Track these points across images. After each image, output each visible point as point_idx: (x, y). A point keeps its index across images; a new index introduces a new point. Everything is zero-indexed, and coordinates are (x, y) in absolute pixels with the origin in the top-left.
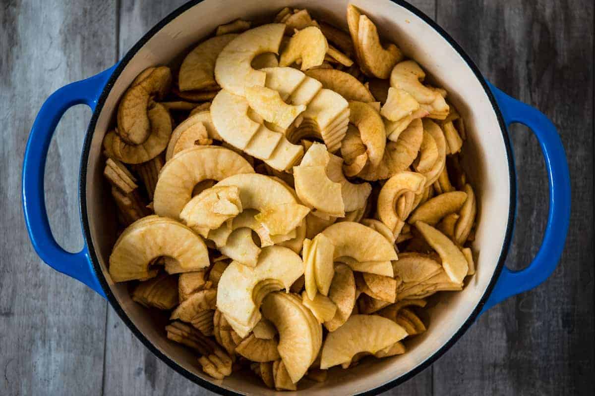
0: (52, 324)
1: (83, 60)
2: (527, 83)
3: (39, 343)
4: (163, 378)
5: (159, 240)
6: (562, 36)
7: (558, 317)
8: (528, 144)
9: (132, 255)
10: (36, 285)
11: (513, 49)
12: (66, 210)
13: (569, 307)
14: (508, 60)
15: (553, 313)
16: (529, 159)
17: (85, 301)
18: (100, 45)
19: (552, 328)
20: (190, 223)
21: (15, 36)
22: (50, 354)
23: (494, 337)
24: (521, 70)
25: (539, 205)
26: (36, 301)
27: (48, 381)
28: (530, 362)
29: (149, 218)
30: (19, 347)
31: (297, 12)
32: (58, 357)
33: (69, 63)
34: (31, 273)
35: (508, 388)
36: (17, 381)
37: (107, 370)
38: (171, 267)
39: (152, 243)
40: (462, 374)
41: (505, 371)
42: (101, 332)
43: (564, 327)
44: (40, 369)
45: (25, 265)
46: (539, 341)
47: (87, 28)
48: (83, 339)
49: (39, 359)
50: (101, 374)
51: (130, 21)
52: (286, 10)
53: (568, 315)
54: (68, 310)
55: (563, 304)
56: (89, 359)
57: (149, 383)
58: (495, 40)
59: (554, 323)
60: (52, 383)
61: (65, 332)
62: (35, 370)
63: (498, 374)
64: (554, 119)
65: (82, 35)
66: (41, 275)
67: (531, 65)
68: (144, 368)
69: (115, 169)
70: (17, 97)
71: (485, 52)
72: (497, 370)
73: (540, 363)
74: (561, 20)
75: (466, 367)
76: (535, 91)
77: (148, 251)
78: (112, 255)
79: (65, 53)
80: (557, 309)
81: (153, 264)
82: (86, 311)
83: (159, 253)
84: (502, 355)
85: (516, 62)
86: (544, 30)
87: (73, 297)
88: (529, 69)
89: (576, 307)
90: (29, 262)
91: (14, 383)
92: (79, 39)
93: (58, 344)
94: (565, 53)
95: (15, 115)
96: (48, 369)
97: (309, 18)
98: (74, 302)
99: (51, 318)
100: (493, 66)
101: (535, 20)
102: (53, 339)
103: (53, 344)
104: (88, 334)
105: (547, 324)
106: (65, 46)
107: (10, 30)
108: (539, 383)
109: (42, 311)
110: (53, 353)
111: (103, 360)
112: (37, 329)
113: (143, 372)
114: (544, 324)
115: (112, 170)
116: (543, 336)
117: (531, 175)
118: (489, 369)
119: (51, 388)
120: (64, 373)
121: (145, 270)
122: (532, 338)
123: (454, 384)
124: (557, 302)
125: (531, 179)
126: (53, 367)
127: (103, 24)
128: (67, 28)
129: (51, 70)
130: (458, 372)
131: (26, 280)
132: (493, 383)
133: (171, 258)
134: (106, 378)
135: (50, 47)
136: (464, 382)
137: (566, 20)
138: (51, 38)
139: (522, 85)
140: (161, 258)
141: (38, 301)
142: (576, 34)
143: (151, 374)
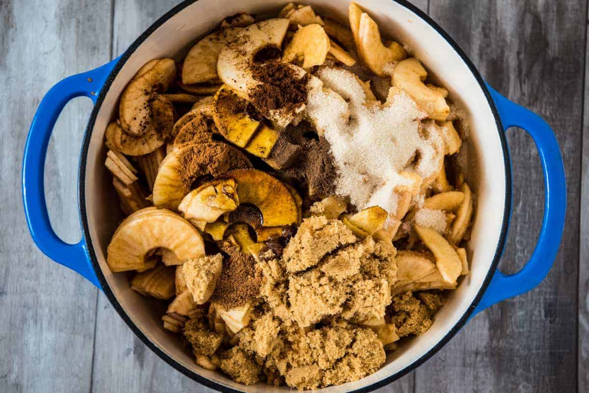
0: (44, 303)
1: (77, 44)
2: (517, 73)
3: (31, 322)
4: (151, 359)
5: (156, 231)
6: (554, 26)
7: (540, 306)
8: (517, 136)
9: (129, 246)
10: (28, 265)
11: (504, 41)
12: (59, 192)
13: (551, 297)
14: (499, 50)
15: (536, 303)
16: (517, 150)
17: (76, 282)
18: (95, 30)
19: (534, 318)
20: (187, 216)
21: (11, 18)
22: (42, 334)
23: (477, 325)
24: (512, 60)
25: (525, 195)
26: (28, 281)
27: (40, 360)
28: (511, 350)
29: (148, 210)
30: (12, 325)
31: (301, 8)
32: (49, 337)
33: (64, 47)
34: (24, 253)
35: (489, 376)
36: (9, 358)
37: (97, 351)
38: (168, 258)
39: (149, 234)
40: (444, 361)
41: (486, 359)
42: (91, 313)
43: (546, 316)
44: (32, 347)
45: (18, 246)
46: (521, 330)
47: (82, 12)
48: (74, 319)
49: (30, 338)
50: (90, 354)
51: (125, 5)
52: (291, 5)
53: (550, 305)
54: (60, 291)
55: (546, 293)
56: (79, 339)
57: (137, 363)
58: (487, 31)
59: (536, 312)
60: (43, 360)
61: (56, 312)
62: (26, 349)
63: (480, 362)
64: (543, 111)
65: (77, 19)
66: (34, 256)
67: (522, 56)
68: (133, 349)
69: (116, 161)
70: (13, 79)
71: (477, 41)
72: (479, 359)
73: (522, 352)
74: (553, 11)
75: (448, 355)
76: (524, 82)
77: (145, 243)
78: (110, 245)
79: (60, 36)
80: (540, 299)
81: (150, 255)
82: (78, 292)
83: (157, 245)
84: (484, 343)
85: (507, 53)
86: (536, 20)
87: (65, 278)
88: (519, 60)
89: (559, 297)
90: (22, 242)
91: (6, 361)
92: (73, 23)
93: (49, 323)
94: (557, 45)
95: (10, 97)
96: (39, 346)
97: (313, 14)
98: (65, 282)
99: (43, 298)
100: (484, 57)
101: (527, 10)
102: (44, 318)
103: (45, 324)
104: (78, 315)
105: (529, 314)
106: (60, 29)
107: (6, 12)
108: (519, 371)
109: (35, 291)
110: (44, 332)
111: (93, 340)
112: (29, 309)
113: (132, 352)
114: (526, 313)
115: (112, 162)
116: (525, 325)
117: (518, 165)
118: (470, 356)
119: (42, 366)
120: (55, 351)
121: (142, 261)
122: (514, 328)
123: (436, 370)
124: (540, 291)
125: (518, 169)
126: (44, 345)
127: (98, 8)
128: (62, 12)
129: (46, 53)
130: (440, 358)
131: (19, 261)
132: (474, 371)
133: (168, 250)
134: (96, 357)
135: (45, 29)
136: (446, 368)
137: (558, 11)
138: (46, 22)
139: (513, 77)
140: (159, 249)
141: (31, 281)
142: (568, 26)
143: (140, 355)
